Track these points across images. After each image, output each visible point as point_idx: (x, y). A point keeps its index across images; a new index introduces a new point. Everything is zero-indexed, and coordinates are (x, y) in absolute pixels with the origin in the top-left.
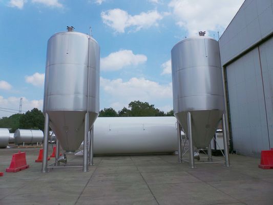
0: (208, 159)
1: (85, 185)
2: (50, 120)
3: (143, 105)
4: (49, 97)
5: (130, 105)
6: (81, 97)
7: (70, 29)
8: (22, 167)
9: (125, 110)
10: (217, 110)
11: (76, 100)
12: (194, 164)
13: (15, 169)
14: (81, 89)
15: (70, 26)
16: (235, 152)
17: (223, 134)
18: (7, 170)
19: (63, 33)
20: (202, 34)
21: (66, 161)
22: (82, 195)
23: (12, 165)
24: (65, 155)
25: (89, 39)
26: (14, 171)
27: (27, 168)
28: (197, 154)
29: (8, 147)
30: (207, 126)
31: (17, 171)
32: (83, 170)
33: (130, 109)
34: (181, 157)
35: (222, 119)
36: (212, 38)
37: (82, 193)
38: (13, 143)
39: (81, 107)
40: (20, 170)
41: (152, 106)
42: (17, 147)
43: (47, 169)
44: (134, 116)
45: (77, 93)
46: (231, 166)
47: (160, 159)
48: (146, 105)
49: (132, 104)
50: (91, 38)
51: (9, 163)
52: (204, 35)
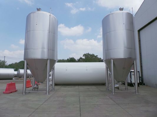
0: (125, 89)
1: (42, 103)
2: (27, 64)
3: (91, 55)
4: (27, 50)
5: (84, 55)
6: (46, 50)
7: (39, 10)
8: (13, 91)
9: (81, 58)
10: (131, 58)
11: (43, 52)
12: (114, 92)
13: (8, 92)
14: (46, 46)
15: (38, 8)
16: (144, 84)
17: (134, 73)
18: (3, 92)
19: (34, 12)
20: (121, 9)
21: (38, 88)
22: (37, 110)
23: (7, 90)
24: (37, 84)
25: (50, 15)
26: (7, 93)
27: (16, 91)
28: (117, 86)
29: (14, 79)
30: (124, 68)
31: (9, 93)
32: (46, 94)
33: (84, 58)
34: (108, 87)
35: (134, 64)
36: (128, 12)
37: (37, 109)
38: (17, 77)
39: (46, 57)
40: (11, 92)
41: (96, 56)
42: (18, 79)
43: (26, 93)
44: (86, 62)
45: (43, 48)
46: (139, 94)
47: (96, 87)
48: (93, 55)
49: (85, 55)
50: (51, 15)
51: (5, 88)
52: (122, 10)
